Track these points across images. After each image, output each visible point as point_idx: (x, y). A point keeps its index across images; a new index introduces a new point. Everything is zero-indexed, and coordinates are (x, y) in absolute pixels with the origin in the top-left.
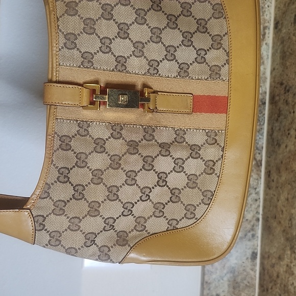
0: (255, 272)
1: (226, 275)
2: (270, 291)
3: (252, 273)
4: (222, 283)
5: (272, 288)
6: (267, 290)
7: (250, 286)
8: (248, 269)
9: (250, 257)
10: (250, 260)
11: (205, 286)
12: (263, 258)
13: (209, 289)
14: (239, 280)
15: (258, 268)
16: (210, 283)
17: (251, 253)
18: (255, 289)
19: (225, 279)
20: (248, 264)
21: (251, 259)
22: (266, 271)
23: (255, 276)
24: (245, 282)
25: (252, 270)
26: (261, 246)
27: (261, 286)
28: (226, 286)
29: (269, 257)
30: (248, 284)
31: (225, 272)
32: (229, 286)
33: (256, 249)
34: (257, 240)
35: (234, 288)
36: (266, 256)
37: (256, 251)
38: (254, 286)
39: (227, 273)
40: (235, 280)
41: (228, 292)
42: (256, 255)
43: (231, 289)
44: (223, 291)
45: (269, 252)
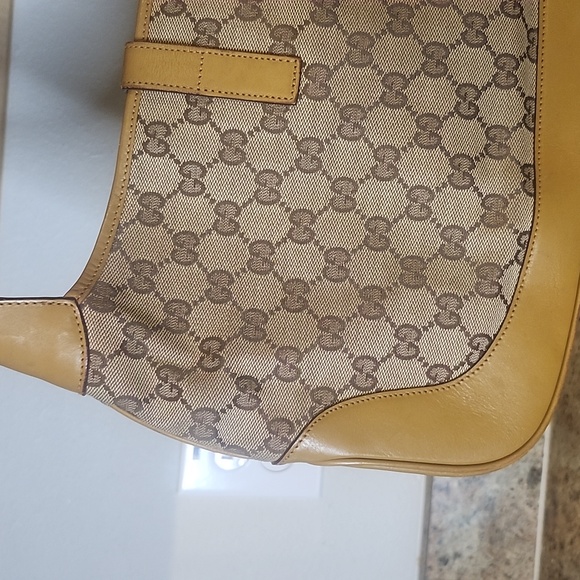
0: (536, 509)
1: (475, 513)
2: (568, 548)
3: (529, 511)
4: (467, 530)
5: (572, 543)
6: (562, 547)
7: (525, 538)
8: (522, 503)
9: (525, 478)
10: (526, 485)
11: (431, 536)
12: (553, 480)
13: (440, 542)
14: (502, 524)
15: (542, 501)
16: (441, 531)
17: (528, 470)
18: (534, 544)
19: (474, 521)
20: (522, 492)
21: (529, 482)
22: (560, 507)
23: (536, 518)
24: (515, 529)
25: (530, 504)
26: (551, 456)
27: (548, 537)
28: (475, 537)
29: (566, 478)
30: (520, 534)
31: (474, 507)
32: (481, 536)
33: (540, 462)
34: (543, 443)
35: (492, 541)
36: (562, 476)
37: (539, 466)
38: (532, 537)
39: (479, 509)
40: (494, 525)
41: (480, 549)
42: (539, 473)
43: (486, 544)
44: (469, 547)
45: (567, 468)
